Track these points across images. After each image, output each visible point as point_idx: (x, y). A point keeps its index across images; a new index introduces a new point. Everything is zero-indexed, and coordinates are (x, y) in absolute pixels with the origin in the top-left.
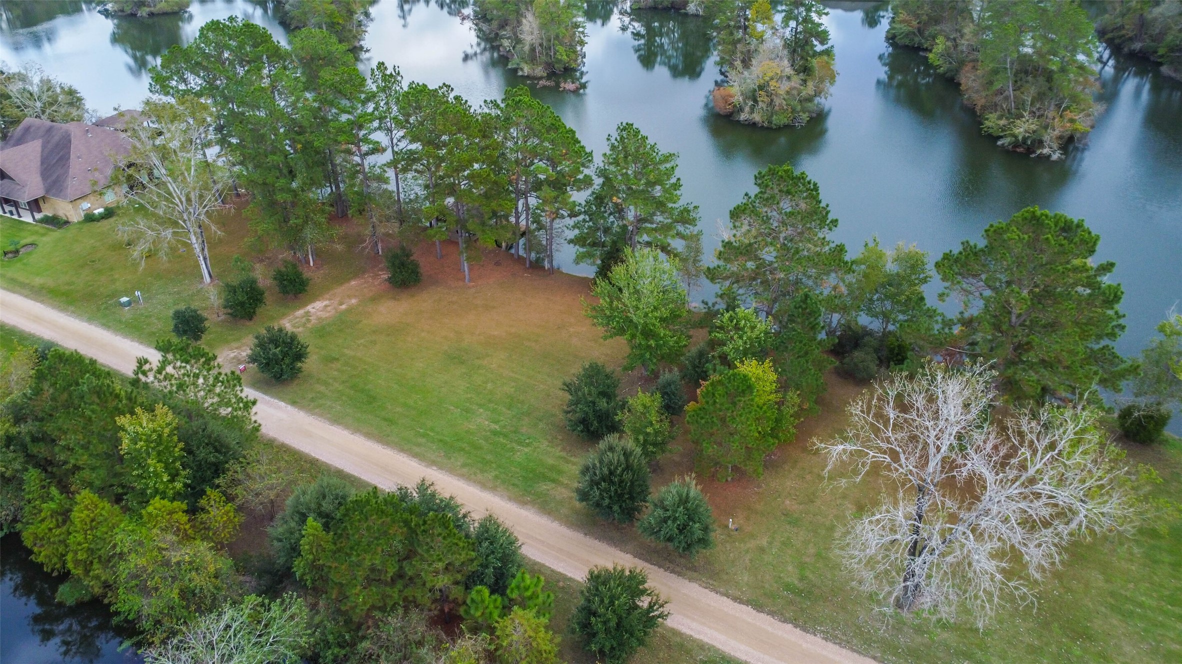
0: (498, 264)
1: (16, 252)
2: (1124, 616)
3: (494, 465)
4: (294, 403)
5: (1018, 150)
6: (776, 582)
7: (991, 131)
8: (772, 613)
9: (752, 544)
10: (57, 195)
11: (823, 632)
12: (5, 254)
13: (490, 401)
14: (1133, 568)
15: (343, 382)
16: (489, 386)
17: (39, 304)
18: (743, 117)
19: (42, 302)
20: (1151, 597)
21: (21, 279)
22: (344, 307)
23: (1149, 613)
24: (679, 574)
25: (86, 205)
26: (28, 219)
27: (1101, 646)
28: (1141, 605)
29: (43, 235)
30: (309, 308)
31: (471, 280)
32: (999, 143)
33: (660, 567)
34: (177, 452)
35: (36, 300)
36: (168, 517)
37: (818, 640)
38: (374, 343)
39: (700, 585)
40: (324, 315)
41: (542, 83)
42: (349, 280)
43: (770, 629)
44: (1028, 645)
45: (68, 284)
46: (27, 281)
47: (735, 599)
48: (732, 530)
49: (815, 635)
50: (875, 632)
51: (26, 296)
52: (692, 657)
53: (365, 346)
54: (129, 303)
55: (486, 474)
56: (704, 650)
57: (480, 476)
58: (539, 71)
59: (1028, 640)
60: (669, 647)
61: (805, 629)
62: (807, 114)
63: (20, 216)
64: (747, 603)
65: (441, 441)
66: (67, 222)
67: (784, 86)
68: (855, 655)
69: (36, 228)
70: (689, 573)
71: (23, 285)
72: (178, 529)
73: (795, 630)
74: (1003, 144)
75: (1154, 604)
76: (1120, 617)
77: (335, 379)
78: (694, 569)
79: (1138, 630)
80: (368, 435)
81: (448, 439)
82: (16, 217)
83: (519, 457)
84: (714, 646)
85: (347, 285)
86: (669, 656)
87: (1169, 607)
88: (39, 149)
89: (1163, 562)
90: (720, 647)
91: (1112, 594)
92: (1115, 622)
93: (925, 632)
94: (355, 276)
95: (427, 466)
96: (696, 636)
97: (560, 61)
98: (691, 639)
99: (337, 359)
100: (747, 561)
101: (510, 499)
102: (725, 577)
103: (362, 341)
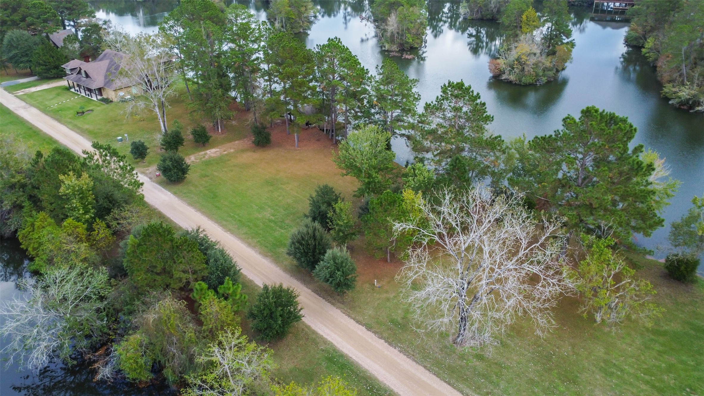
0: (318, 140)
1: (83, 113)
2: (606, 374)
3: (261, 236)
4: (175, 193)
5: (682, 107)
6: (387, 317)
7: (667, 95)
8: (375, 333)
9: (384, 296)
10: (108, 87)
11: (400, 347)
12: (78, 113)
13: (277, 205)
14: (630, 349)
15: (205, 187)
16: (280, 198)
17: (81, 137)
18: (504, 77)
19: (83, 136)
20: (633, 367)
21: (79, 125)
22: (225, 153)
23: (626, 376)
24: (333, 304)
25: (121, 93)
26: (94, 98)
27: (580, 388)
28: (622, 371)
29: (98, 106)
30: (208, 152)
31: (298, 147)
32: (670, 102)
33: (324, 298)
34: (90, 199)
35: (81, 135)
36: (73, 229)
37: (396, 351)
38: (232, 171)
39: (341, 311)
40: (213, 155)
41: (394, 54)
42: (236, 141)
43: (370, 340)
44: (531, 379)
45: (99, 129)
46: (81, 126)
47: (358, 322)
48: (376, 287)
49: (395, 348)
50: (433, 353)
51: (77, 133)
52: (317, 346)
53: (226, 172)
54: (121, 140)
55: (254, 239)
56: (326, 344)
57: (250, 240)
58: (395, 48)
59: (531, 376)
60: (307, 339)
61: (390, 344)
62: (546, 78)
63: (92, 97)
64: (363, 325)
65: (240, 220)
66: (111, 101)
67: (532, 60)
68: (414, 363)
69: (97, 103)
70: (339, 304)
71: (79, 128)
72: (77, 237)
73: (384, 343)
74: (673, 104)
75: (632, 371)
76: (603, 375)
77: (202, 185)
78: (343, 303)
79: (611, 384)
80: (204, 213)
81: (243, 220)
82: (90, 97)
83: (277, 234)
84: (332, 343)
85: (233, 143)
86: (305, 344)
87: (642, 375)
88: (107, 64)
89: (653, 349)
90: (336, 344)
91: (605, 361)
92: (598, 377)
93: (465, 359)
94: (240, 139)
95: (225, 231)
96: (325, 336)
97: (407, 43)
98: (321, 337)
99: (208, 176)
100: (376, 304)
101: (260, 253)
102: (358, 310)
103: (226, 169)
